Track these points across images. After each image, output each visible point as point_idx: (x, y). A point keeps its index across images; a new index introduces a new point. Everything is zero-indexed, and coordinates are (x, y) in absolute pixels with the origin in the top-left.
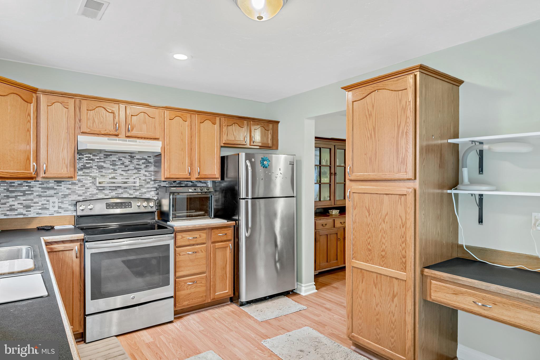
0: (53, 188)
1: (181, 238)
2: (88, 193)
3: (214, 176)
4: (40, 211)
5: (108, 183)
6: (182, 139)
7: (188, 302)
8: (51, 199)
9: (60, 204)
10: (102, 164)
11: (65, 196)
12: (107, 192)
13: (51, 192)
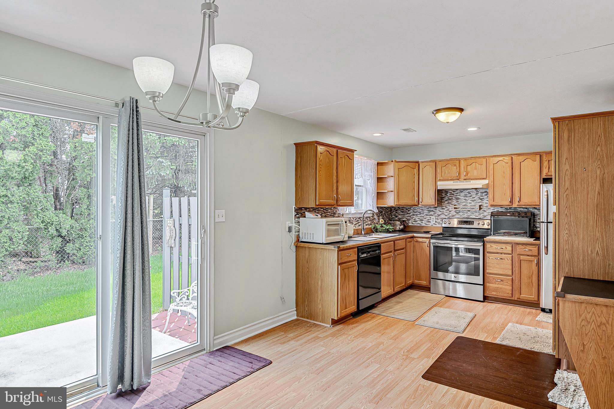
0: (432, 211)
1: (490, 247)
2: (451, 215)
3: (534, 204)
4: (427, 223)
5: (462, 208)
6: (504, 177)
7: (496, 293)
8: (432, 217)
9: (436, 220)
10: (459, 197)
11: (439, 215)
12: (461, 214)
13: (432, 213)
